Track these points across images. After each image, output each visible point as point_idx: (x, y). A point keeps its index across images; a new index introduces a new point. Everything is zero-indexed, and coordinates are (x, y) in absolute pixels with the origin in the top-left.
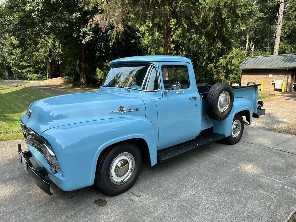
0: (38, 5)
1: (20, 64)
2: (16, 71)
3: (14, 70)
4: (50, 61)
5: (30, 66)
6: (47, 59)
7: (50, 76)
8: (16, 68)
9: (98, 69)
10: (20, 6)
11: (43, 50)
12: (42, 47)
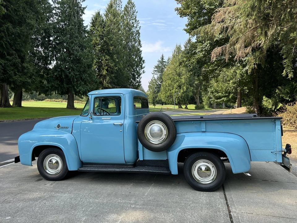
0: (206, 46)
1: (217, 95)
2: (214, 101)
3: (212, 100)
4: (239, 91)
5: (225, 97)
6: (236, 90)
7: (239, 105)
8: (213, 99)
9: (264, 97)
10: (193, 50)
11: (231, 81)
12: (232, 79)
